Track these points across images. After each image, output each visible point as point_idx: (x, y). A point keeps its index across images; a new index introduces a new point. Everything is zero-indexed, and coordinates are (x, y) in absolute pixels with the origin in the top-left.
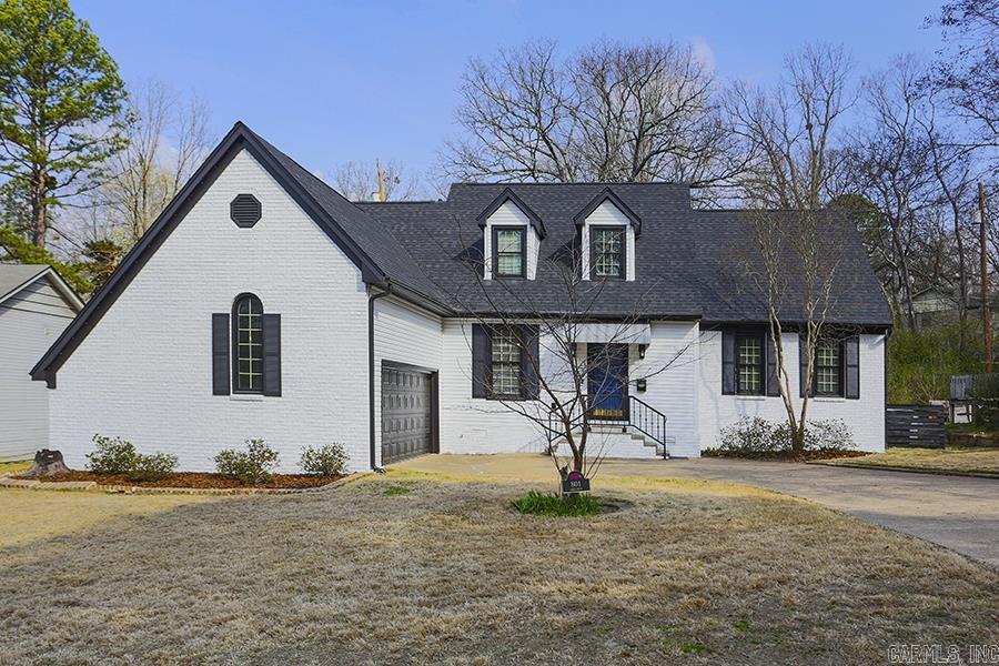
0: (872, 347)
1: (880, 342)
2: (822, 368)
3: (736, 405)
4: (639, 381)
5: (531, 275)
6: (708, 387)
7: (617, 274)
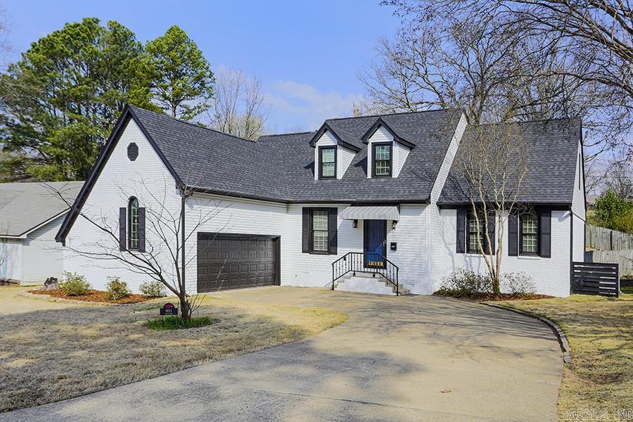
0: (561, 220)
1: (567, 216)
2: (526, 235)
3: (465, 260)
4: (392, 244)
5: (340, 177)
6: (447, 248)
7: (388, 174)
